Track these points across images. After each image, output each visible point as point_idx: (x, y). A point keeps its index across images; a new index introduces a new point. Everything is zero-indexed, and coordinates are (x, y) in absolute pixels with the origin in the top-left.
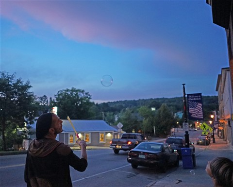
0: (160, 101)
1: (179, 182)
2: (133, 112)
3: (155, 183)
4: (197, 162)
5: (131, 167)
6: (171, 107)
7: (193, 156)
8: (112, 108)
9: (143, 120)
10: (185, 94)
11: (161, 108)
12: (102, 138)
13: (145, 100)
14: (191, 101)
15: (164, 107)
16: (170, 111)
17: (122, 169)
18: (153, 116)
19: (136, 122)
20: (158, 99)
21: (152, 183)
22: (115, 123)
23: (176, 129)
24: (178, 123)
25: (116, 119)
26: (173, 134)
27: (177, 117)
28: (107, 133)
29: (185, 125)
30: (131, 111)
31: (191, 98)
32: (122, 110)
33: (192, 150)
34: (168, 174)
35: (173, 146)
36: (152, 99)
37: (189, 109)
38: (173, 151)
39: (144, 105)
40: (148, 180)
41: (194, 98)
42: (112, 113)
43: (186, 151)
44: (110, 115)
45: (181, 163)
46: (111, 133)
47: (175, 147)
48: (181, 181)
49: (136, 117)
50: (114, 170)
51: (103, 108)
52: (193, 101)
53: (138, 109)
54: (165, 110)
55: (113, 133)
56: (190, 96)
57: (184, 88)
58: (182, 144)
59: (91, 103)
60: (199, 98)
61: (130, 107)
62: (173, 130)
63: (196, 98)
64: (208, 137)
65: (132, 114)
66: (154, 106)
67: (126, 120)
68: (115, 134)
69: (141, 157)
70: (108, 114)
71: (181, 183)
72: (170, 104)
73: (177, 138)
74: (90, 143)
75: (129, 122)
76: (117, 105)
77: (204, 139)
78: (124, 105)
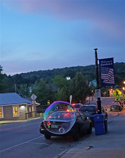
0: (75, 69)
1: (90, 148)
2: (47, 83)
3: (67, 151)
4: (109, 128)
5: (45, 138)
6: (86, 75)
7: (105, 122)
8: (25, 80)
9: (58, 90)
10: (97, 59)
11: (76, 77)
12: (16, 112)
13: (60, 69)
14: (103, 66)
15: (79, 76)
16: (84, 80)
17: (34, 141)
18: (68, 85)
19: (51, 93)
20: (73, 68)
21: (63, 152)
22: (29, 95)
23: (91, 97)
24: (92, 91)
25: (31, 91)
26: (88, 103)
27: (92, 85)
28: (20, 106)
29: (98, 91)
30: (46, 81)
31: (103, 63)
32: (37, 81)
33: (104, 117)
34: (80, 141)
35: (86, 114)
36: (67, 68)
37: (101, 75)
38: (86, 119)
39: (59, 74)
40: (61, 149)
41: (105, 63)
42: (26, 85)
43: (98, 118)
44: (24, 87)
45: (93, 130)
46: (25, 105)
47: (88, 114)
48: (92, 147)
49: (51, 87)
50: (26, 142)
51: (16, 81)
52: (105, 66)
53: (52, 79)
54: (79, 79)
55: (27, 105)
56: (102, 62)
57: (96, 53)
58: (95, 111)
59: (2, 75)
60: (110, 63)
61: (45, 77)
62: (88, 98)
63: (108, 63)
64: (120, 103)
65: (47, 85)
66: (69, 76)
67: (40, 91)
68: (28, 107)
69: (54, 127)
70: (21, 86)
71: (92, 149)
72: (86, 72)
73: (90, 105)
74: (3, 117)
75: (44, 93)
76: (31, 76)
77: (117, 106)
78: (38, 76)
